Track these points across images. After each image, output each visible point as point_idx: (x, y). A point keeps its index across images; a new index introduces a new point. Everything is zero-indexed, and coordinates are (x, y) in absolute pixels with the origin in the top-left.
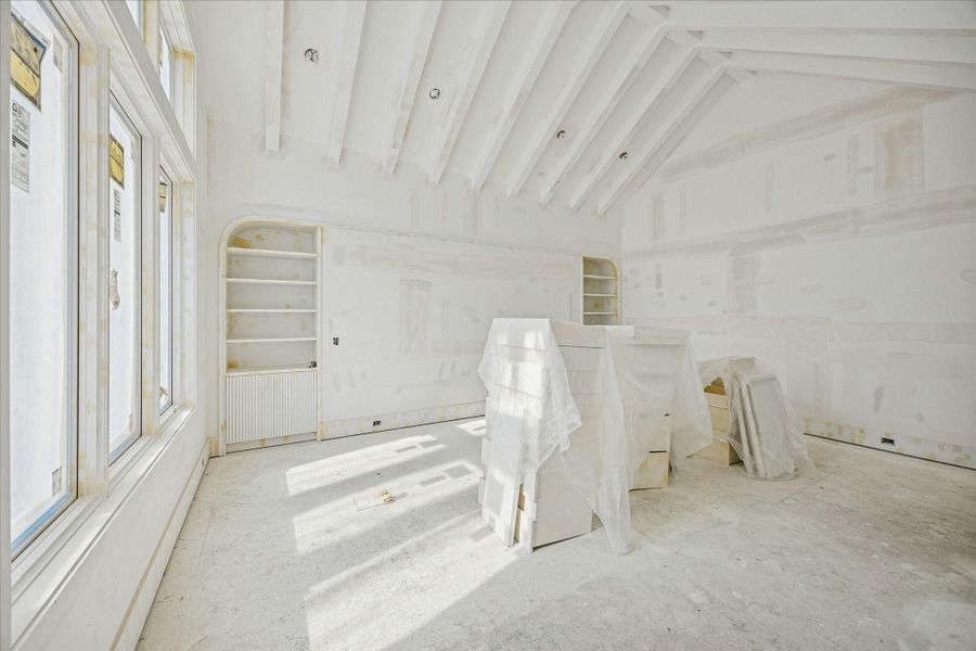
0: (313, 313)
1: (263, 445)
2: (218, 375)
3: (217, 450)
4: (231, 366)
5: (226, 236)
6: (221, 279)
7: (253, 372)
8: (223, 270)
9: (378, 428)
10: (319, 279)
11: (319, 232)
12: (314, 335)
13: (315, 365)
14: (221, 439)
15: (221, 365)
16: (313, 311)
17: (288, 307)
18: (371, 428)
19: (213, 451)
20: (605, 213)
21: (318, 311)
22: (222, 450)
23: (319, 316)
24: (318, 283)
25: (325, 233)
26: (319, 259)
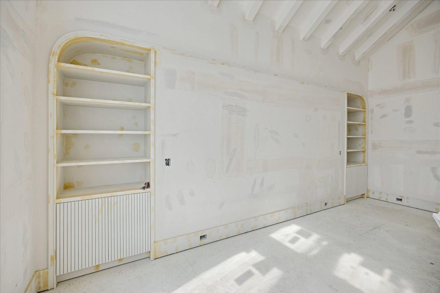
0: (145, 135)
1: (98, 270)
2: (48, 202)
3: (46, 284)
4: (67, 187)
5: (57, 50)
6: (51, 97)
7: (86, 197)
8: (53, 87)
9: (204, 241)
10: (152, 101)
11: (152, 55)
12: (146, 155)
13: (148, 185)
14: (51, 270)
15: (50, 193)
16: (147, 133)
17: (122, 129)
18: (198, 241)
19: (42, 285)
20: (360, 60)
21: (151, 133)
22: (52, 282)
23: (152, 138)
24: (151, 105)
25: (157, 56)
26: (152, 81)
